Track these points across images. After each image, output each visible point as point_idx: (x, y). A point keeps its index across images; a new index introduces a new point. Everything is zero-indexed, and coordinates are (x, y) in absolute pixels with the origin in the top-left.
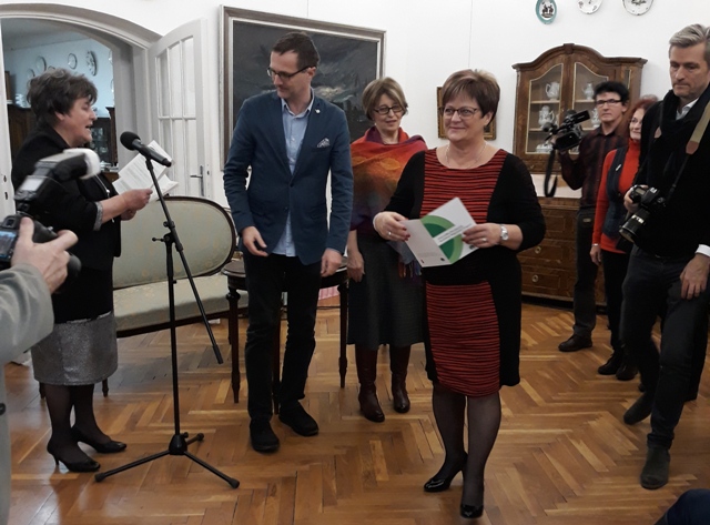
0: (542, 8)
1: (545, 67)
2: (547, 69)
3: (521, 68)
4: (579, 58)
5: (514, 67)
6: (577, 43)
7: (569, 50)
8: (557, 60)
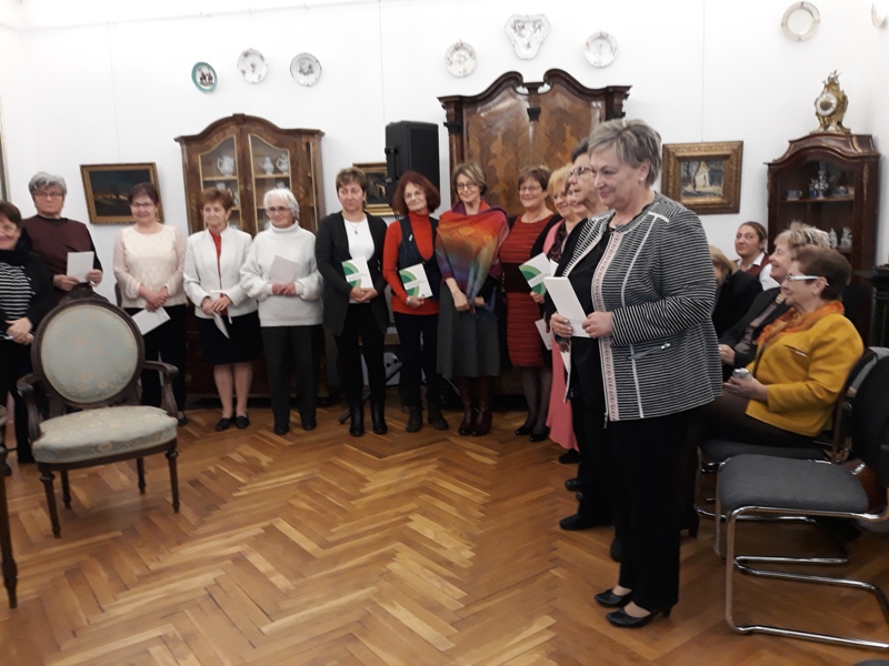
0: (199, 75)
1: (215, 138)
2: (216, 141)
3: (186, 141)
4: (253, 129)
5: (176, 140)
6: (248, 113)
7: (240, 120)
8: (227, 131)
